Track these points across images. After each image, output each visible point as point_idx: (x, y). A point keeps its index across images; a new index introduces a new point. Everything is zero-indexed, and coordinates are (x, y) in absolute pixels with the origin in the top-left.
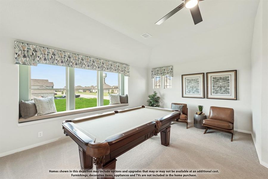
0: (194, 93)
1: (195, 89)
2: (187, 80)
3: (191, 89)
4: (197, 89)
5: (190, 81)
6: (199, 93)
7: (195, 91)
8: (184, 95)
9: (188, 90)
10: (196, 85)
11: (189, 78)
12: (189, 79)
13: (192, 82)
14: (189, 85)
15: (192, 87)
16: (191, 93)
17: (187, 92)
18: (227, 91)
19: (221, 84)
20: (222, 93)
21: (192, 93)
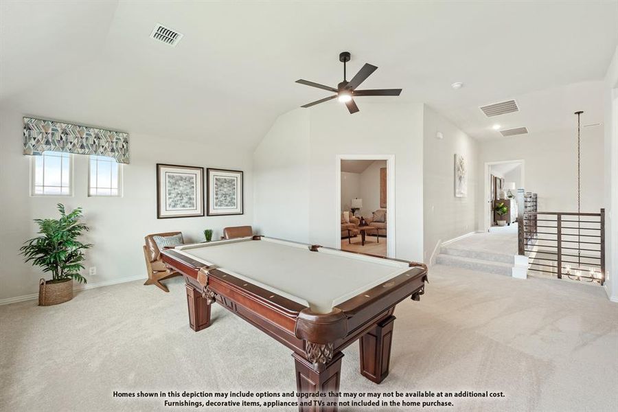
0: (184, 206)
1: (185, 199)
2: (169, 176)
3: (178, 198)
4: (190, 199)
5: (175, 182)
6: (194, 206)
7: (187, 202)
8: (163, 214)
9: (171, 200)
10: (188, 191)
11: (174, 174)
12: (173, 177)
13: (181, 183)
14: (175, 189)
15: (181, 195)
16: (178, 207)
17: (170, 205)
18: (232, 203)
19: (225, 190)
20: (227, 205)
21: (181, 207)
